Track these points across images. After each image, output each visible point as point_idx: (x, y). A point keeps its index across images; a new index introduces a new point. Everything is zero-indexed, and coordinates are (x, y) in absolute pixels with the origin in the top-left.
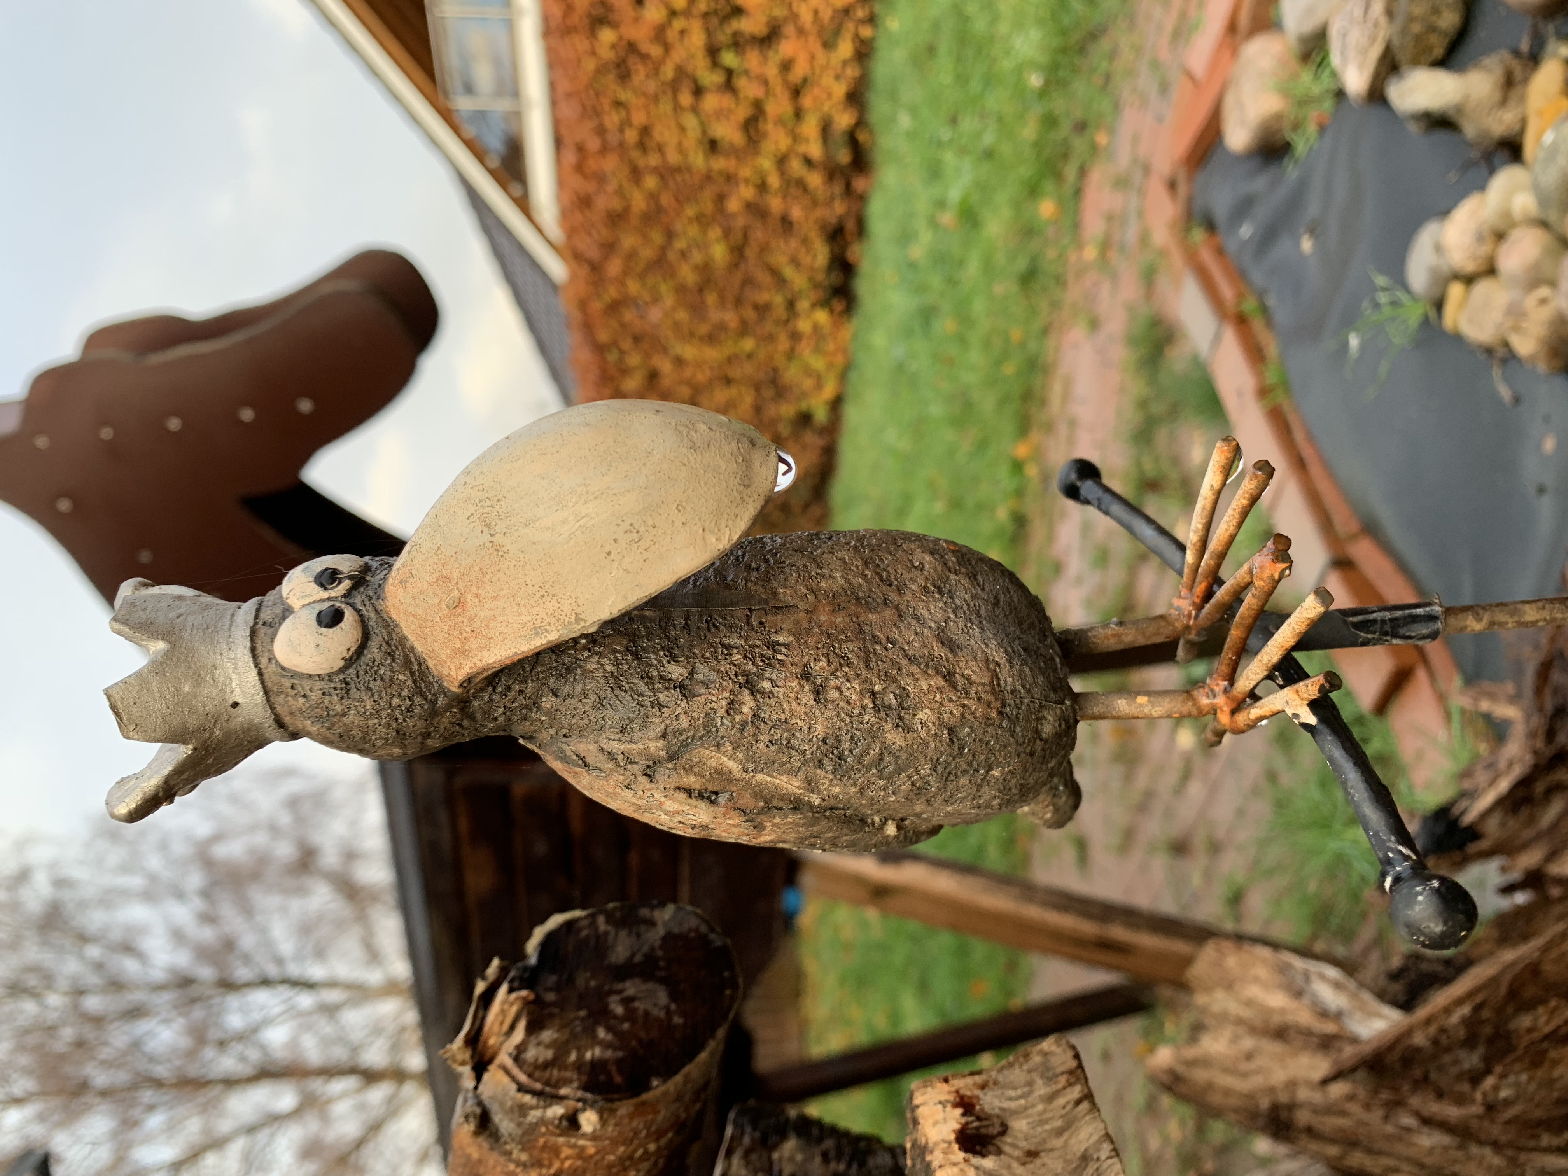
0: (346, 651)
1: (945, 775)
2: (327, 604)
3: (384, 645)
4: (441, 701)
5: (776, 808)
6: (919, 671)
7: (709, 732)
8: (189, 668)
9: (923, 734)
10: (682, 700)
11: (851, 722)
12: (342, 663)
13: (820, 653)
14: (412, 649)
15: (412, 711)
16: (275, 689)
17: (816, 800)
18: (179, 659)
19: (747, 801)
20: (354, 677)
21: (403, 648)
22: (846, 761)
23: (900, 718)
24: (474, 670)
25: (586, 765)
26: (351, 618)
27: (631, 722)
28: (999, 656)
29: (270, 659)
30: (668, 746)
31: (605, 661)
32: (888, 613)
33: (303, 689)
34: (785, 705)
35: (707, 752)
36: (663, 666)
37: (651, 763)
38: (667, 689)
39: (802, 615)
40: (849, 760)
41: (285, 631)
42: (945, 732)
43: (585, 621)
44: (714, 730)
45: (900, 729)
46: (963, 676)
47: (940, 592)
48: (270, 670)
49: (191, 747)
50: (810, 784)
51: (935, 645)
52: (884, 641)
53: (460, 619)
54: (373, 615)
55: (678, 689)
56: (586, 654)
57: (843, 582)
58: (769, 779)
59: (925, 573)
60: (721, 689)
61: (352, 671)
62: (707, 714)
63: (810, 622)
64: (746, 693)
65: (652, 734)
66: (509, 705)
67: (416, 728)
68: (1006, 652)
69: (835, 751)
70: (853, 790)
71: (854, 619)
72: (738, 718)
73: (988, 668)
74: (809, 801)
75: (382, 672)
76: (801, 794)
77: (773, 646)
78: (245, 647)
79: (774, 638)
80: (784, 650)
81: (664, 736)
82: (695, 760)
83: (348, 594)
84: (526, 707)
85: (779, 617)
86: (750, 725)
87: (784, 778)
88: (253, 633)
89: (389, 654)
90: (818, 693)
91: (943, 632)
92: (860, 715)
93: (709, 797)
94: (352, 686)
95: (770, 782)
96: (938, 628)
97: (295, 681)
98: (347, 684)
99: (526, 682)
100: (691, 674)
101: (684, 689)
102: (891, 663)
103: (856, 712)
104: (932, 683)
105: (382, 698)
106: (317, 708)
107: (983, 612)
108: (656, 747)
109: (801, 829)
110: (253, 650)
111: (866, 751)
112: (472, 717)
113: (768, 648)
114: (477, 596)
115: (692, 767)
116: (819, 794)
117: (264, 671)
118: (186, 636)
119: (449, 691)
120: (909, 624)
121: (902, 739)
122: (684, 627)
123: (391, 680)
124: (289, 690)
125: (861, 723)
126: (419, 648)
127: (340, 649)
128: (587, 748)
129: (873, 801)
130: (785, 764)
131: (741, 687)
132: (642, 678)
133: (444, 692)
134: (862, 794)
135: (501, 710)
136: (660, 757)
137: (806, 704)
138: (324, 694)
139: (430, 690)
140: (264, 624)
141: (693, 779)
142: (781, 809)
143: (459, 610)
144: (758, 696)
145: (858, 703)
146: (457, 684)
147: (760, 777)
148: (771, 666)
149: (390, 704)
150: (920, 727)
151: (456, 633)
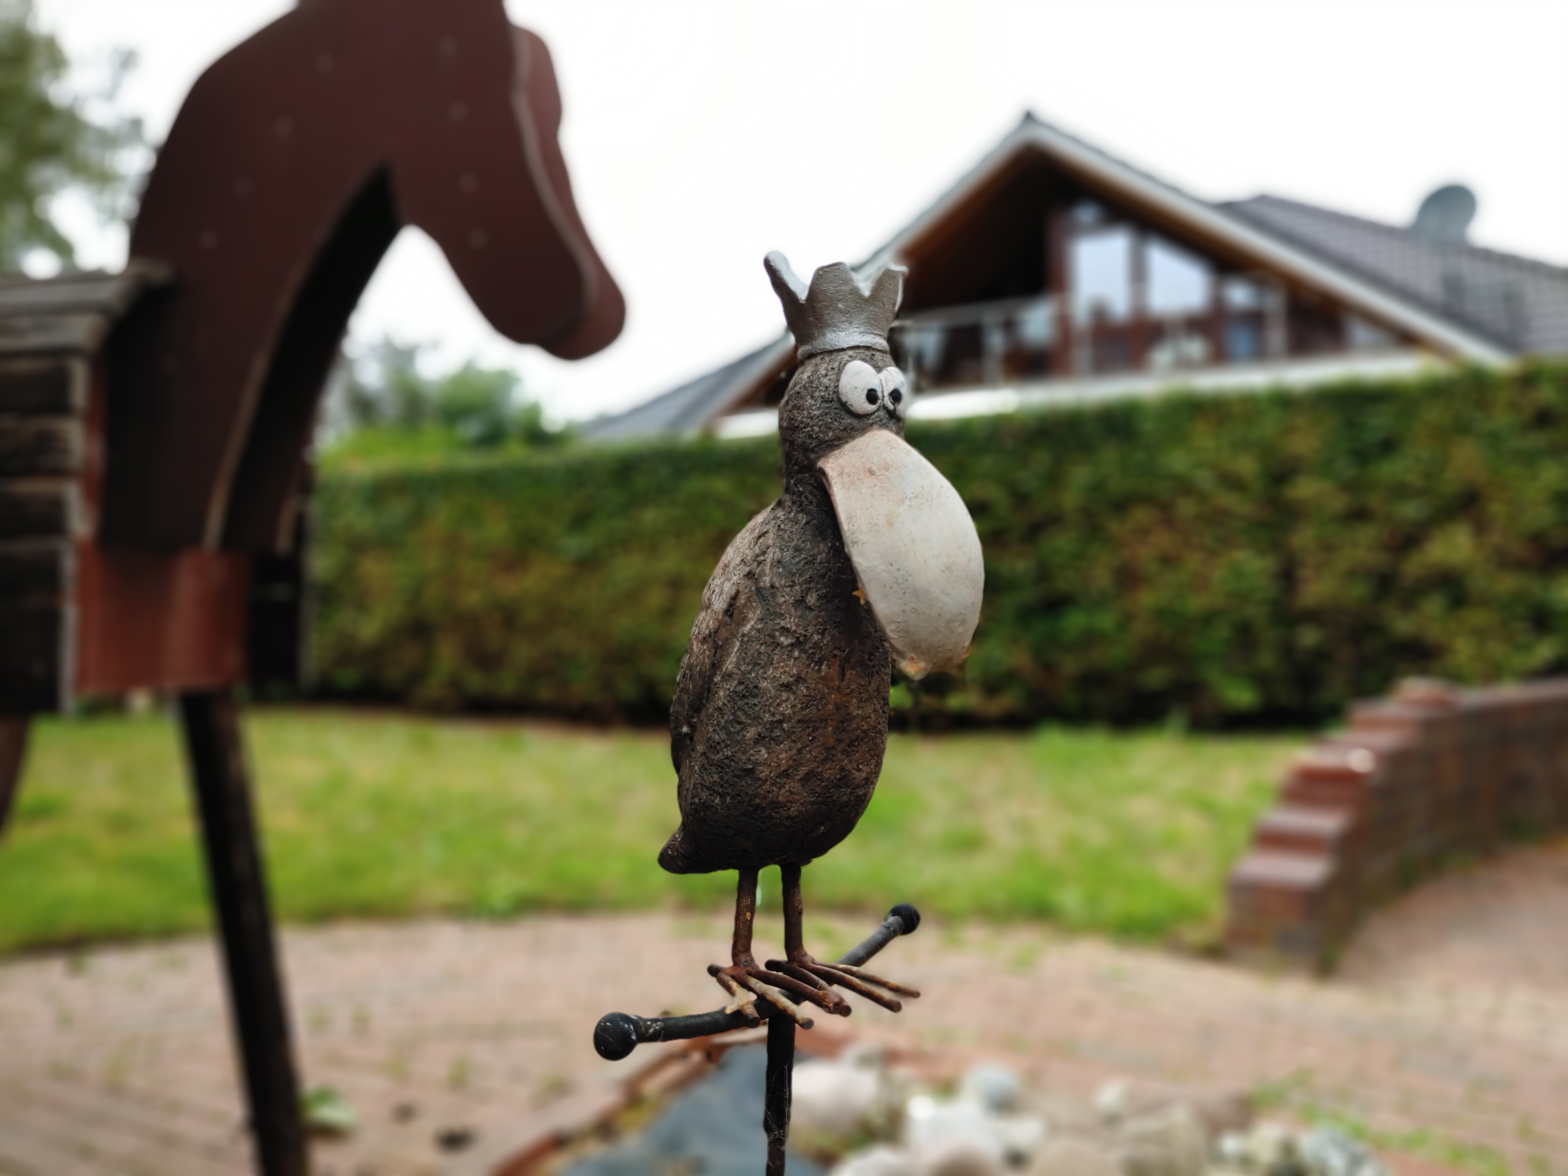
0: (851, 404)
1: (722, 765)
2: (880, 394)
3: (852, 426)
4: (812, 456)
5: (716, 653)
6: (793, 754)
7: (771, 614)
8: (852, 309)
9: (751, 752)
10: (794, 600)
11: (765, 705)
12: (844, 400)
13: (811, 691)
14: (847, 442)
15: (809, 438)
16: (833, 357)
17: (717, 679)
18: (858, 303)
19: (724, 633)
20: (835, 406)
21: (847, 437)
22: (740, 700)
23: (764, 737)
24: (830, 478)
25: (759, 537)
26: (870, 409)
27: (784, 567)
28: (794, 811)
29: (851, 357)
30: (765, 588)
31: (824, 555)
32: (831, 742)
33: (831, 375)
34: (782, 664)
35: (758, 612)
36: (816, 591)
37: (756, 577)
38: (802, 592)
39: (837, 683)
40: (741, 702)
41: (867, 368)
42: (751, 766)
43: (853, 546)
44: (772, 618)
45: (757, 737)
46: (785, 783)
47: (840, 780)
48: (845, 356)
49: (804, 302)
50: (728, 676)
51: (807, 768)
52: (814, 735)
53: (862, 474)
54: (870, 421)
55: (801, 598)
56: (830, 545)
57: (855, 713)
58: (735, 649)
59: (854, 771)
60: (798, 625)
61: (838, 406)
62: (783, 615)
63: (832, 688)
64: (793, 641)
65: (775, 579)
66: (804, 495)
67: (798, 438)
68: (796, 816)
69: (747, 694)
70: (721, 704)
71: (830, 717)
72: (777, 634)
73: (788, 801)
74: (716, 674)
75: (835, 423)
76: (722, 670)
77: (820, 662)
78: (860, 342)
79: (825, 662)
80: (817, 668)
81: (773, 586)
82: (754, 604)
83: (885, 408)
84: (801, 505)
85: (837, 668)
86: (772, 641)
87: (734, 660)
88: (868, 348)
89: (845, 429)
90: (787, 687)
91: (815, 776)
92: (770, 711)
93: (730, 611)
94: (830, 405)
95: (733, 650)
96: (817, 773)
97: (836, 370)
98: (831, 402)
99: (816, 507)
100: (810, 609)
101: (800, 602)
102: (799, 737)
103: (772, 709)
104: (783, 762)
105: (820, 421)
106: (818, 381)
107: (824, 807)
108: (766, 581)
109: (699, 668)
110: (857, 347)
111: (746, 714)
112: (798, 472)
113: (819, 658)
114: (875, 485)
115: (750, 602)
116: (721, 681)
117: (844, 352)
118: (871, 308)
119: (818, 461)
120: (822, 754)
121: (750, 737)
122: (838, 607)
123: (830, 428)
124: (831, 366)
125: (764, 712)
126: (847, 446)
127: (852, 400)
128: (770, 539)
129: (710, 717)
130: (744, 660)
131: (798, 638)
132: (811, 577)
133: (819, 458)
134: (716, 709)
135: (801, 489)
136: (760, 582)
137: (781, 677)
138: (826, 387)
139: (820, 449)
140: (873, 355)
141: (743, 602)
142: (715, 656)
143: (868, 474)
144: (790, 648)
145: (777, 711)
146: (823, 466)
147: (738, 644)
148: (808, 658)
149: (814, 426)
150: (757, 750)
151: (854, 470)
